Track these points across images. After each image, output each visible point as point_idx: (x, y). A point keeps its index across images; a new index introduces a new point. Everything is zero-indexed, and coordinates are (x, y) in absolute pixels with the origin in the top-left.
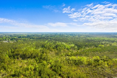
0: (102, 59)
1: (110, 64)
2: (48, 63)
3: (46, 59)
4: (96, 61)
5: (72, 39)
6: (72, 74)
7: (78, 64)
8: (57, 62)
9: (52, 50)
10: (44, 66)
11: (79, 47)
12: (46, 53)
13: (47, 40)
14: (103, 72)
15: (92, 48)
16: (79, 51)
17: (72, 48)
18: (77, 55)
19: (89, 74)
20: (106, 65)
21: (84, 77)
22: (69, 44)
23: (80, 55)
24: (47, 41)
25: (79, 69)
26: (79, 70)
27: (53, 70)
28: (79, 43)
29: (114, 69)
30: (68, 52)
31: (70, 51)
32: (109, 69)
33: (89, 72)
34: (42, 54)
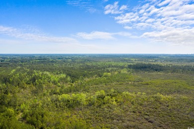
0: (108, 94)
1: (119, 100)
2: (17, 110)
3: (12, 103)
4: (99, 97)
5: (62, 66)
6: (63, 123)
7: (72, 105)
8: (36, 107)
9: (26, 85)
10: (8, 118)
11: (74, 77)
12: (14, 93)
13: (14, 68)
14: (110, 113)
15: (94, 78)
16: (73, 84)
17: (61, 80)
18: (70, 91)
19: (91, 119)
20: (114, 103)
21: (82, 126)
22: (57, 74)
23: (76, 90)
24: (14, 70)
25: (75, 114)
26: (74, 116)
27: (28, 123)
28: (73, 71)
29: (125, 106)
30: (55, 88)
31: (59, 86)
32: (118, 108)
33: (90, 117)
34: (3, 96)
